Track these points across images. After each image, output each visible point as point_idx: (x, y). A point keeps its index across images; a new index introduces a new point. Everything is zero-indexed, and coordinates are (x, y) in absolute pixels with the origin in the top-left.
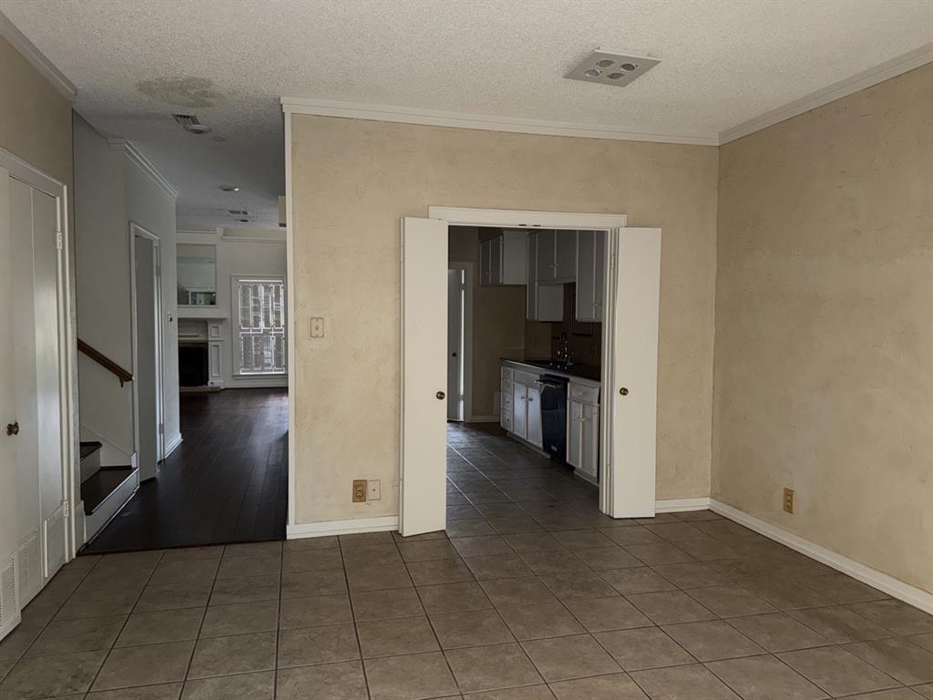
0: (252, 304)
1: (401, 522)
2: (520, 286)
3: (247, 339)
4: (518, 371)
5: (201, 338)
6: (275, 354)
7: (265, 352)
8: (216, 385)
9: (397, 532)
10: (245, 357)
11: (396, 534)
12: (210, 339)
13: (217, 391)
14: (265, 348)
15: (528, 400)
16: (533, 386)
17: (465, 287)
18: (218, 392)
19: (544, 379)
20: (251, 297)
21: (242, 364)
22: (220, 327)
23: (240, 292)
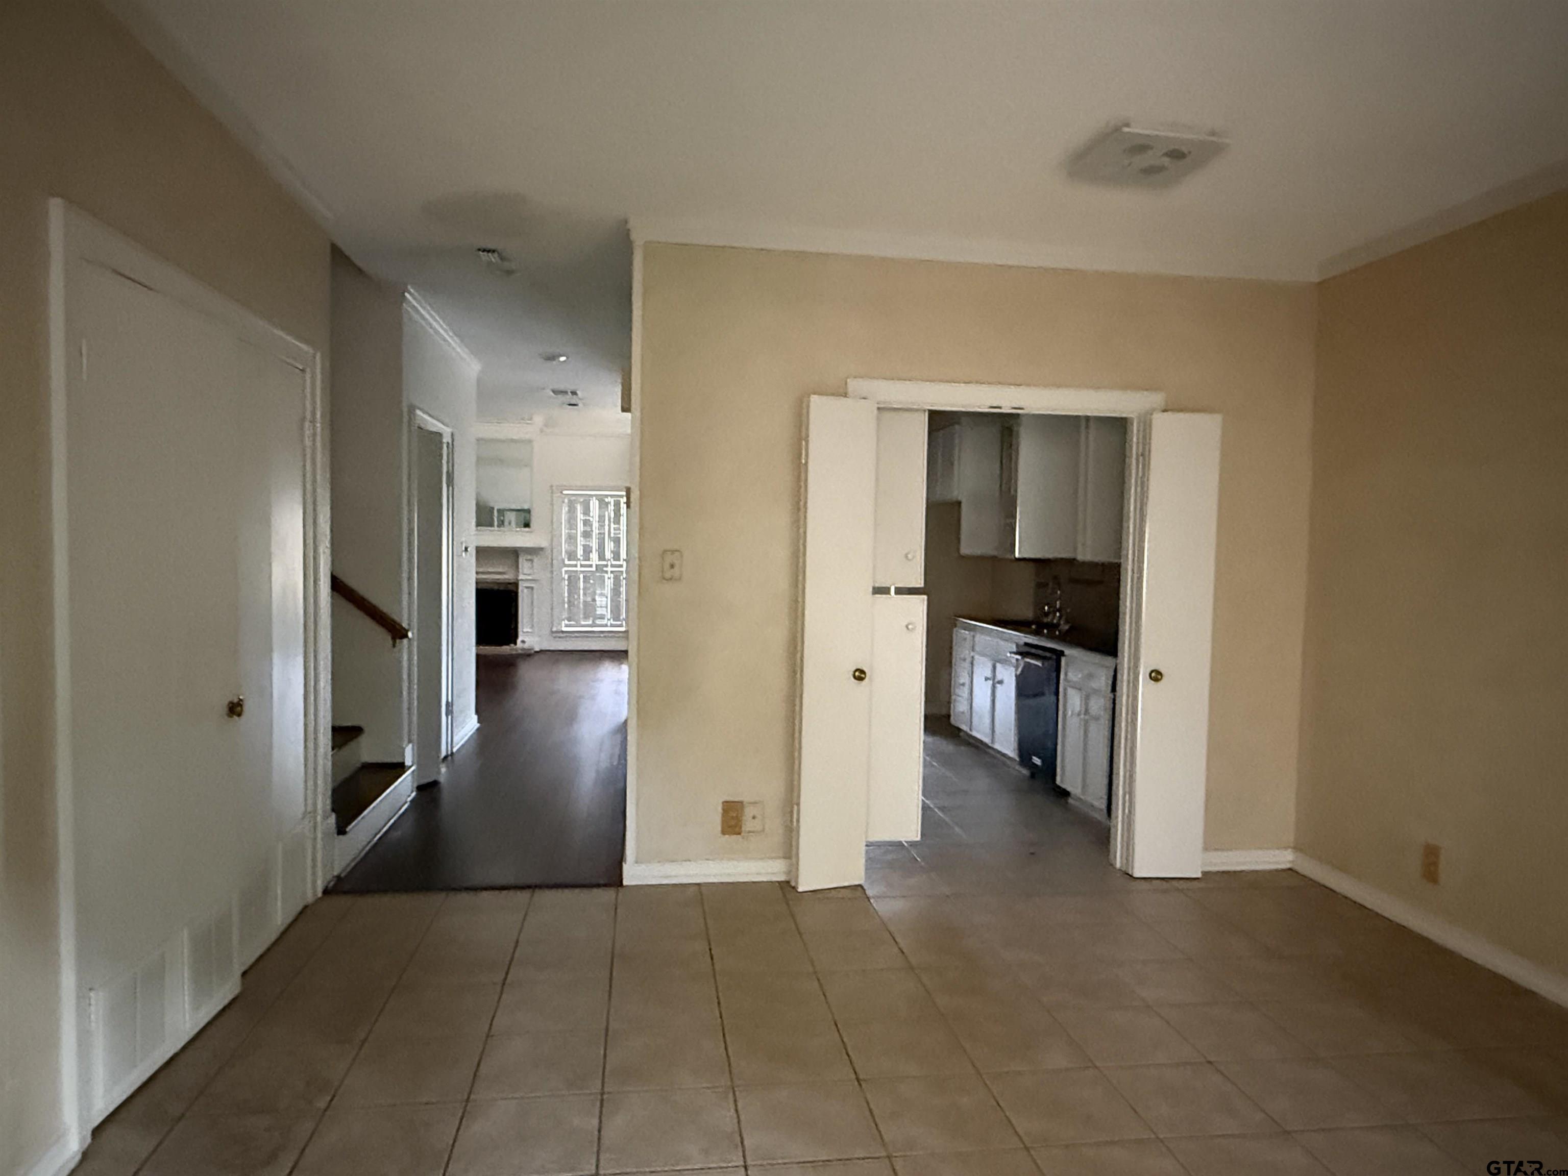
0: (580, 527)
1: (794, 869)
3: (573, 579)
4: (979, 638)
5: (509, 577)
6: (612, 601)
7: (597, 598)
8: (526, 646)
9: (788, 882)
10: (569, 606)
11: (787, 887)
12: (521, 577)
14: (598, 592)
15: (995, 682)
16: (1005, 662)
18: (529, 655)
20: (580, 516)
21: (565, 615)
22: (536, 560)
23: (565, 509)
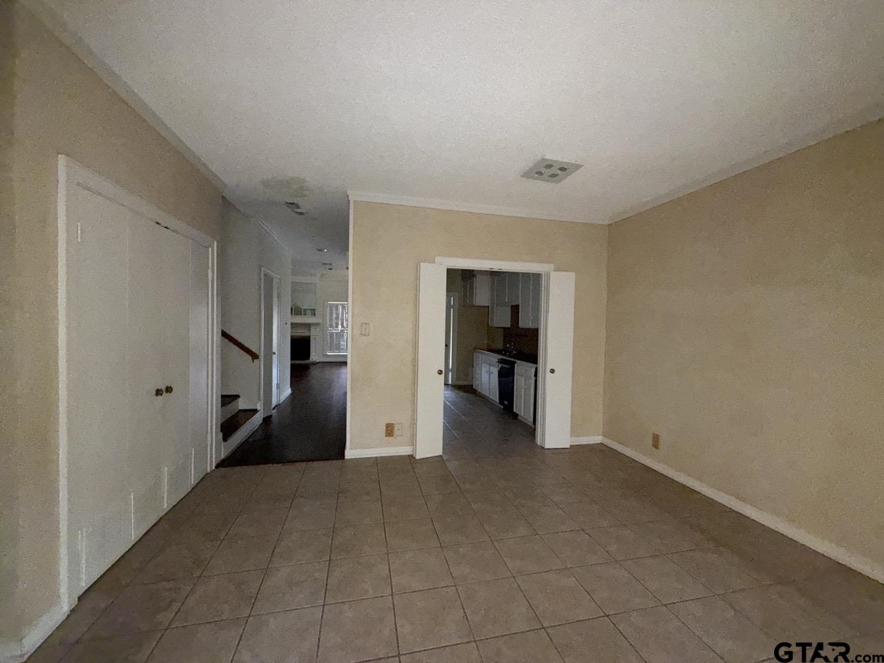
0: (334, 316)
1: (415, 450)
2: (484, 307)
3: (332, 334)
4: (483, 356)
5: (307, 334)
7: (341, 342)
8: (314, 360)
9: (412, 456)
10: (330, 345)
11: (411, 457)
12: (311, 334)
13: (315, 364)
14: (341, 340)
15: (490, 373)
16: (494, 366)
17: (453, 307)
19: (501, 361)
20: (334, 312)
21: (329, 348)
22: (317, 328)
23: (329, 309)
